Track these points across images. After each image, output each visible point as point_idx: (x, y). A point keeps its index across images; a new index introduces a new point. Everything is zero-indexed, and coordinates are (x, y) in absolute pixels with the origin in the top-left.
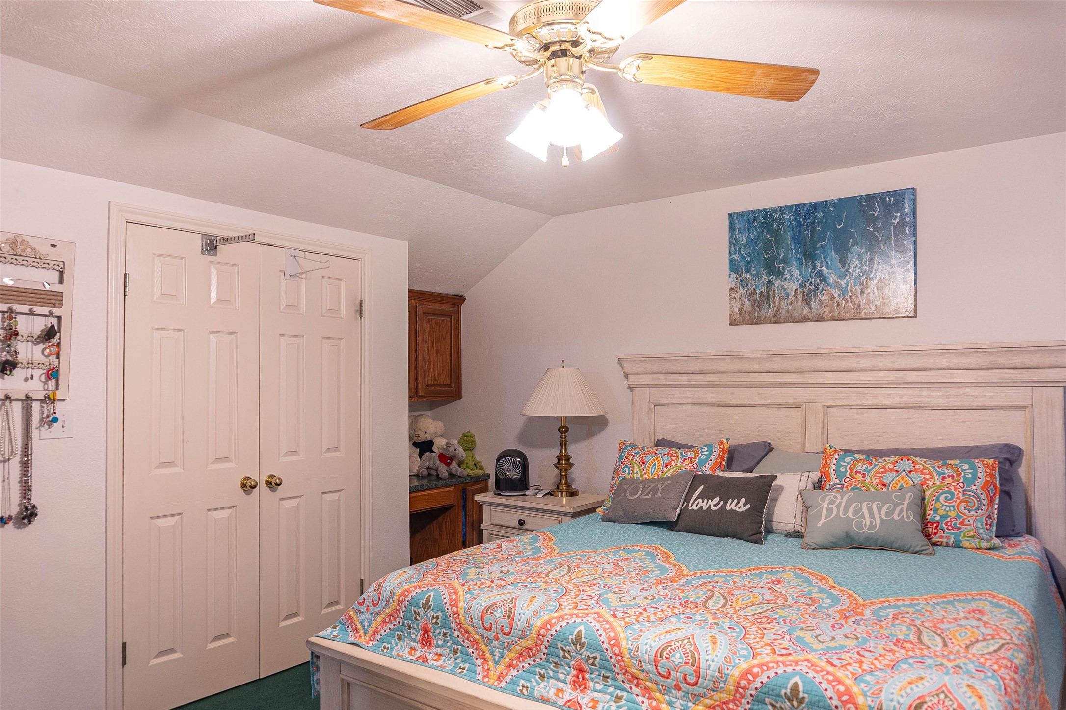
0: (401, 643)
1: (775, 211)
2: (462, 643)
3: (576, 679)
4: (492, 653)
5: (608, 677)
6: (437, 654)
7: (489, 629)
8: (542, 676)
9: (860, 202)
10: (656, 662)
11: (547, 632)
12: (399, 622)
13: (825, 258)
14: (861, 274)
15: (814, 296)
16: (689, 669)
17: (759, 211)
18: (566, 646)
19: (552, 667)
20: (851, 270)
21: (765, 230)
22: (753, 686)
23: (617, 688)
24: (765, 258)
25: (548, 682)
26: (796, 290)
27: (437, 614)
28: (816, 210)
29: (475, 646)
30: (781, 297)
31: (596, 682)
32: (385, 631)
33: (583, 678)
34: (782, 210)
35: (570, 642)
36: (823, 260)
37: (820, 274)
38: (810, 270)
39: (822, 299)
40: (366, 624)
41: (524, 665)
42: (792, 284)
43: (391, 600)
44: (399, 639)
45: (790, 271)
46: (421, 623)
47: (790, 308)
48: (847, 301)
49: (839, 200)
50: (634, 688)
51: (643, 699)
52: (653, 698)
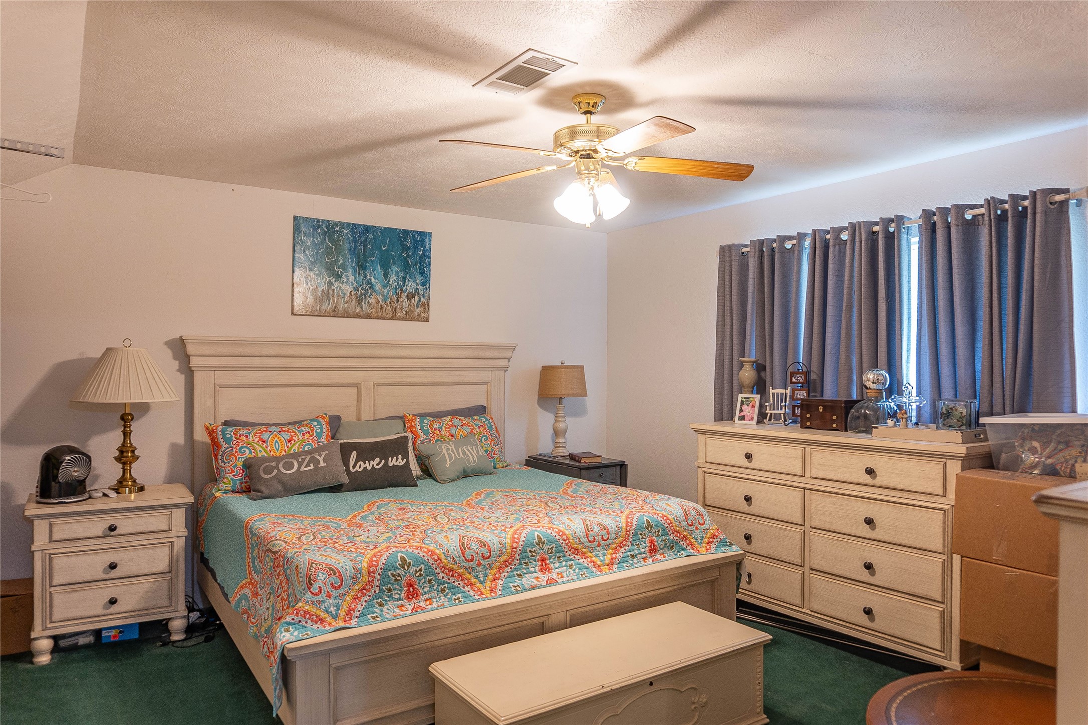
0: (385, 607)
1: (336, 224)
2: (448, 581)
3: (542, 567)
4: (477, 577)
5: (560, 557)
6: (427, 600)
7: (472, 560)
8: (519, 576)
9: (399, 234)
10: (587, 535)
11: (518, 544)
12: (375, 591)
13: (374, 271)
14: (398, 287)
15: (365, 299)
16: (604, 532)
17: (323, 221)
18: (532, 548)
19: (524, 567)
20: (391, 283)
21: (327, 238)
22: (633, 528)
23: (567, 561)
24: (327, 262)
25: (526, 577)
26: (351, 292)
27: (419, 568)
28: (368, 231)
29: (461, 578)
30: (338, 295)
31: (555, 563)
32: (362, 605)
33: (546, 565)
34: (342, 225)
35: (535, 544)
36: (372, 272)
37: (369, 282)
38: (362, 278)
39: (370, 301)
40: (332, 609)
41: (504, 574)
42: (348, 287)
43: (359, 576)
44: (381, 605)
45: (346, 276)
46: (403, 582)
47: (346, 305)
48: (387, 305)
49: (385, 228)
50: (576, 556)
51: (583, 560)
52: (588, 557)
